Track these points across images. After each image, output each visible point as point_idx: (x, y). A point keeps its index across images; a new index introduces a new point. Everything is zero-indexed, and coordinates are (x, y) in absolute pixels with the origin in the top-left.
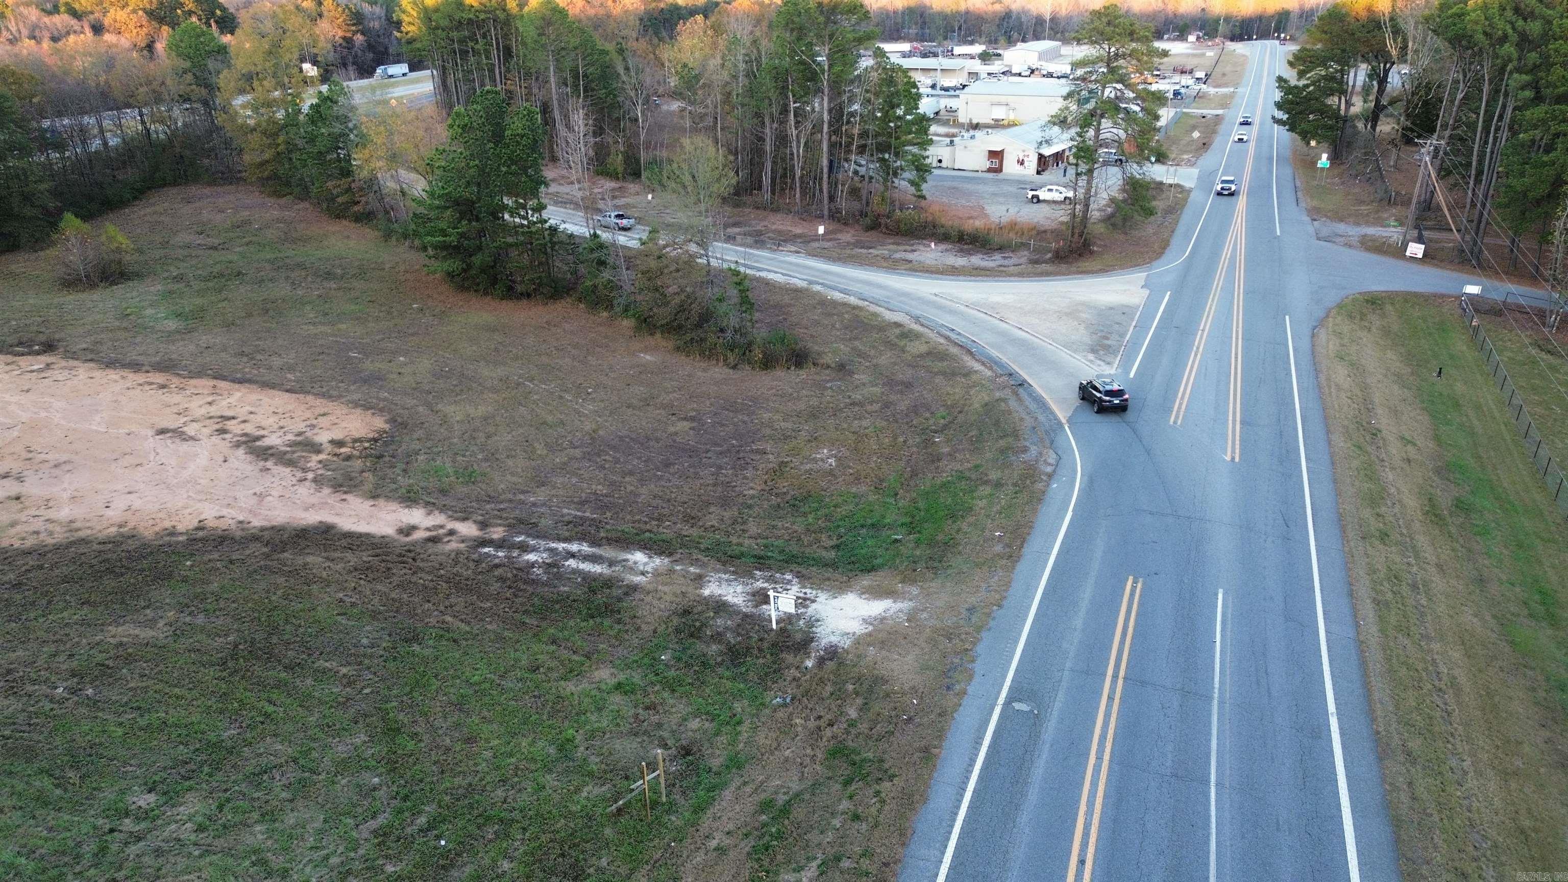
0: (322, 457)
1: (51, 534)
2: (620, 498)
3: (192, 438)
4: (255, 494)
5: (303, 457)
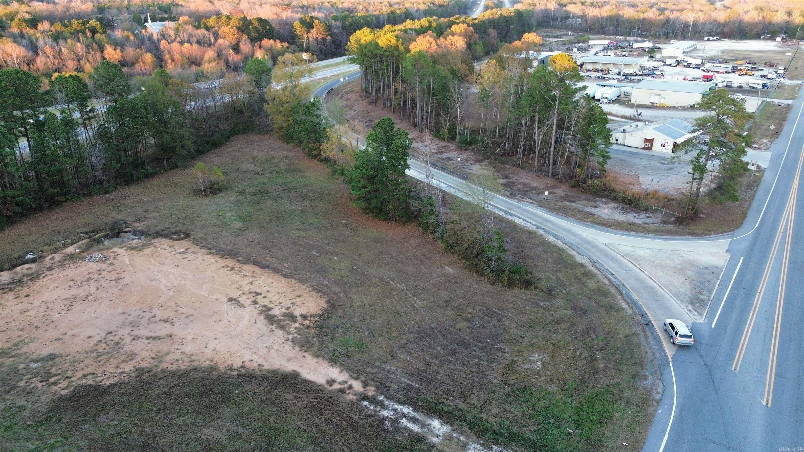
0: (297, 325)
1: (183, 362)
2: (429, 374)
3: (243, 306)
4: (267, 347)
5: (288, 324)
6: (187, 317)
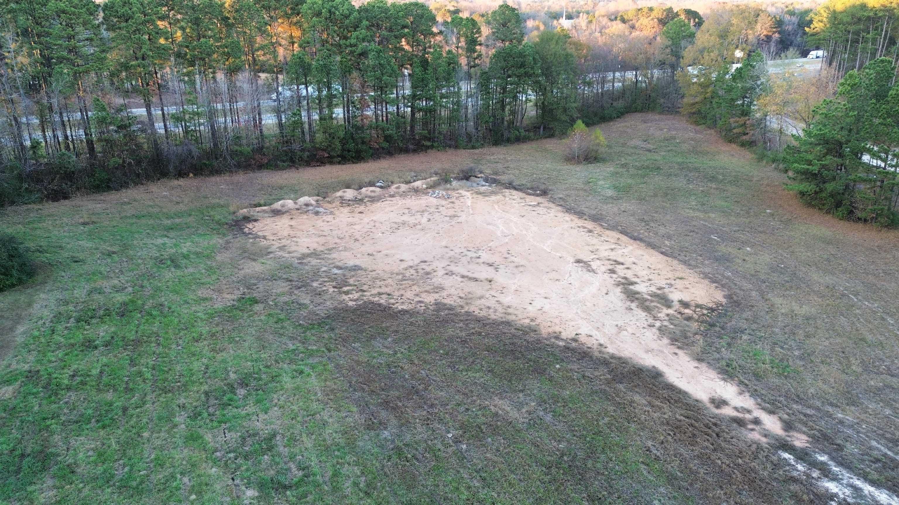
0: (670, 311)
1: (495, 311)
3: (593, 271)
4: (617, 326)
5: (657, 307)
6: (516, 267)
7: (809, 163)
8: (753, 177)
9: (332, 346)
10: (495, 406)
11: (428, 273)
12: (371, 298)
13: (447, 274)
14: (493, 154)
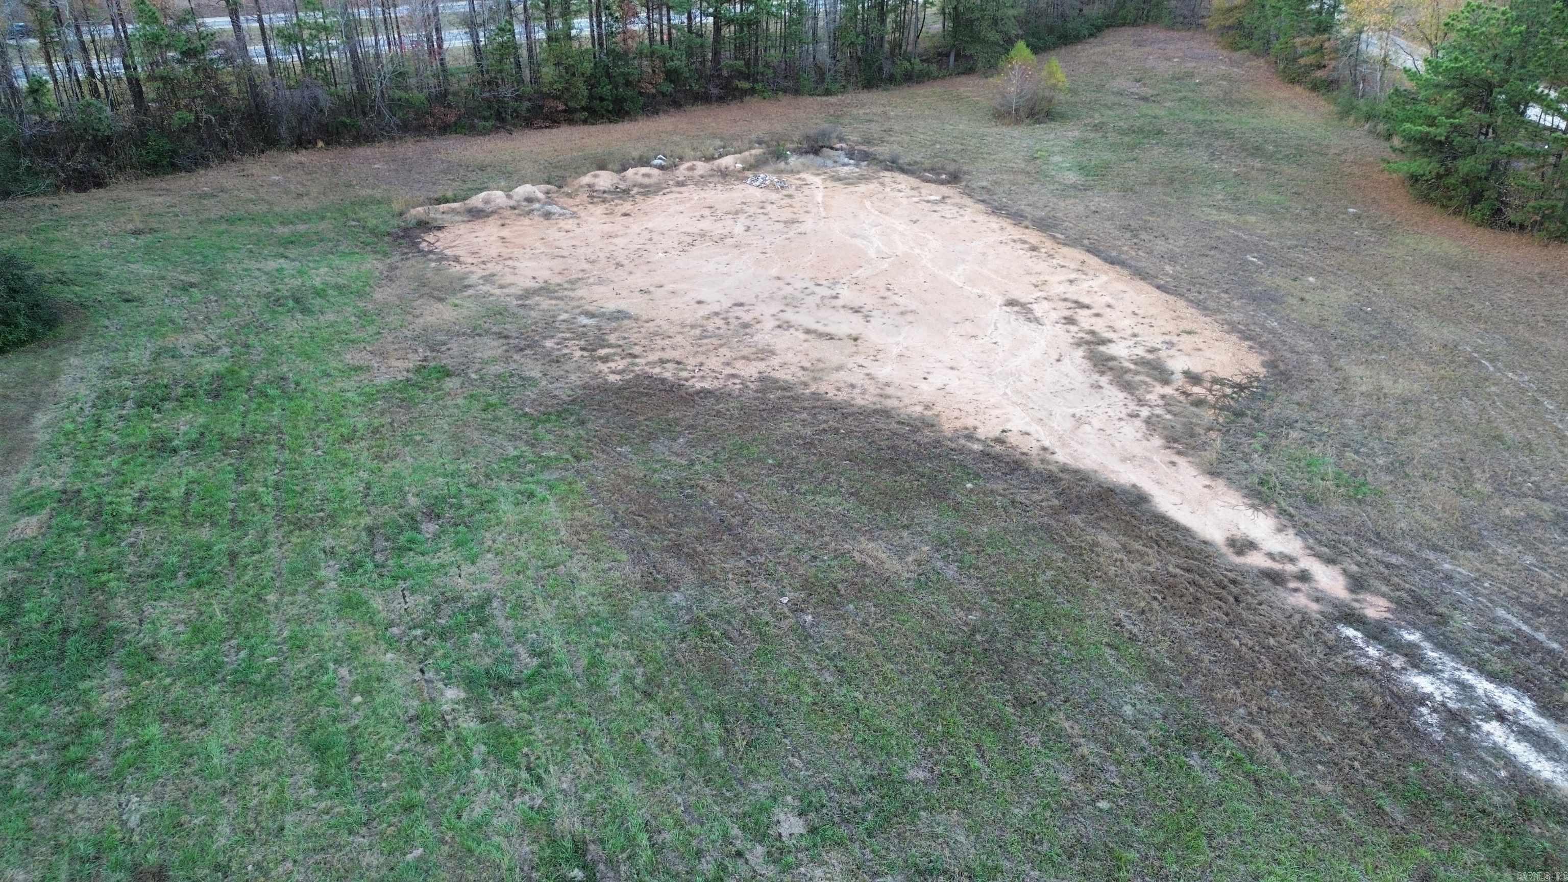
0: (1168, 390)
1: (864, 392)
3: (1037, 320)
4: (1074, 416)
5: (1145, 383)
6: (902, 313)
7: (1432, 121)
8: (1327, 146)
9: (583, 451)
10: (861, 552)
11: (746, 326)
12: (647, 369)
13: (779, 327)
14: (863, 105)
